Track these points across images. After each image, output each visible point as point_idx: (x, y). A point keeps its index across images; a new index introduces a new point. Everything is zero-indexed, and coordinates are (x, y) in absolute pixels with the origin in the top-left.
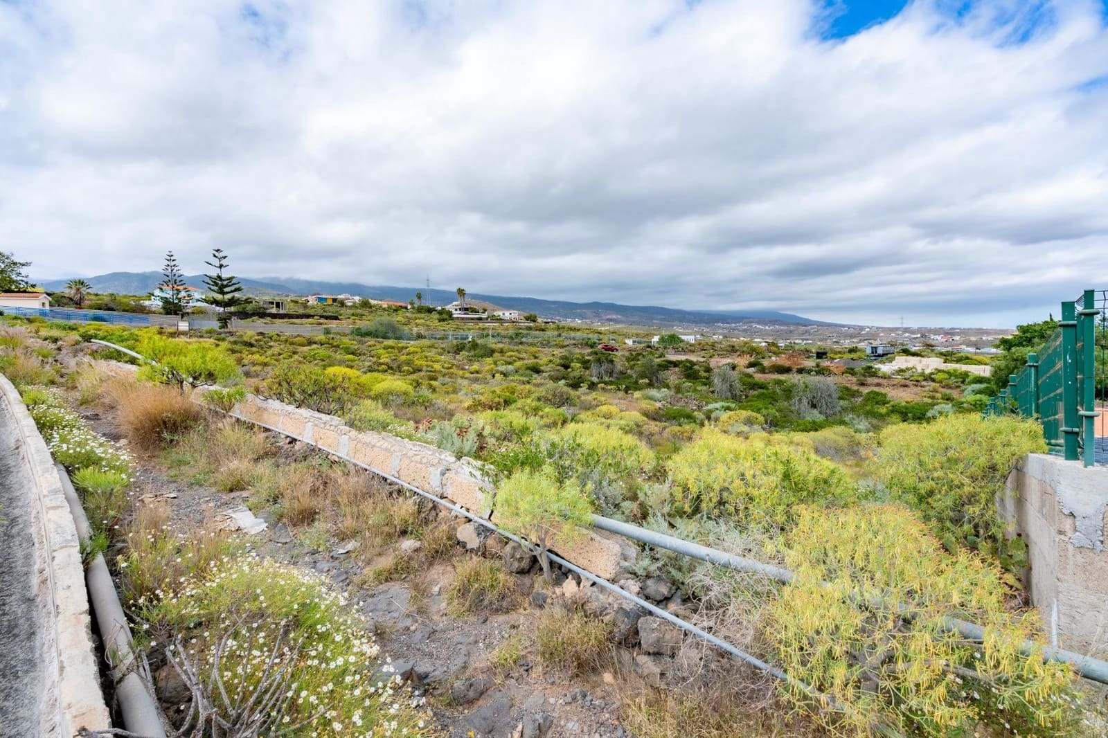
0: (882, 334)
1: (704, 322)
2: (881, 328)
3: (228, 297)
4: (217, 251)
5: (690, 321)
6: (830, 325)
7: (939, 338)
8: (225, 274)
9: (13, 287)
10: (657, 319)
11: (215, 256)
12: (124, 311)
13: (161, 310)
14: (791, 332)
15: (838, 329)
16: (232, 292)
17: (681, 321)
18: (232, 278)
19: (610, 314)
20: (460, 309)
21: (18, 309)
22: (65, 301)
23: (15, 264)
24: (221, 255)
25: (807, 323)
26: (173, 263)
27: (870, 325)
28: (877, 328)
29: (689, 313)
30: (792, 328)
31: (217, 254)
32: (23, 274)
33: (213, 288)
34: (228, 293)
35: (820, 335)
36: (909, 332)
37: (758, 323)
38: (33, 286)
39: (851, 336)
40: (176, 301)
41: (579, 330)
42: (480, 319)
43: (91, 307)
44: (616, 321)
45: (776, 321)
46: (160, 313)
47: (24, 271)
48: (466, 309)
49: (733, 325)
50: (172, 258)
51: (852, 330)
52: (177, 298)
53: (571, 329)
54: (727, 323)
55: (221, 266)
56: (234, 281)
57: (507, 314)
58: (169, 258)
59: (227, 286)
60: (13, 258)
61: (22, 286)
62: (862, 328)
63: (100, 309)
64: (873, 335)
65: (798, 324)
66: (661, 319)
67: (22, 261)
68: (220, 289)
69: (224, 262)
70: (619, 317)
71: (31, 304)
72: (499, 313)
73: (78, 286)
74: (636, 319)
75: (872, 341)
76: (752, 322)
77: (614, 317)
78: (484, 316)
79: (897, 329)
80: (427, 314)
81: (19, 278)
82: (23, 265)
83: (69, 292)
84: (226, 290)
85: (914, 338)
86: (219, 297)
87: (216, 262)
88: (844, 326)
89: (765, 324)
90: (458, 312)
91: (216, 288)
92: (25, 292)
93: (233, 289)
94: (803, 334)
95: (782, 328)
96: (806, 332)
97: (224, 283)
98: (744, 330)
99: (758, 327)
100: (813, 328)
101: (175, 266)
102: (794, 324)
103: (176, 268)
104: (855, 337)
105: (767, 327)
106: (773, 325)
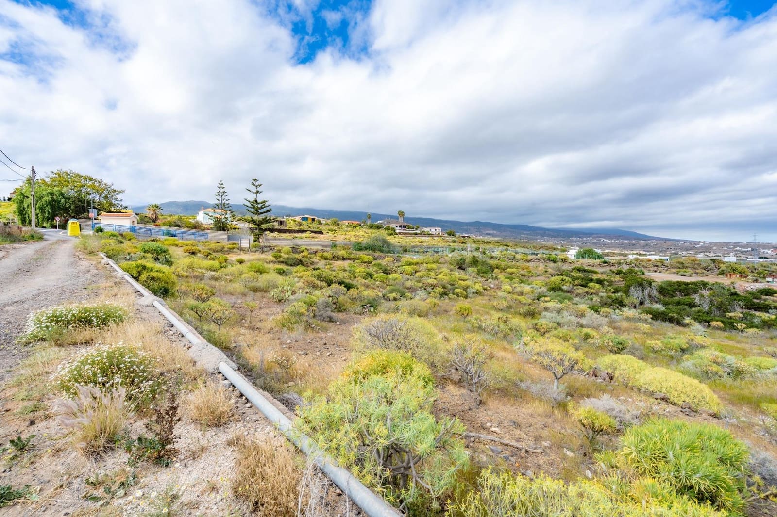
0: (715, 248)
1: (561, 236)
2: (713, 243)
3: (261, 217)
4: (255, 180)
5: (549, 235)
6: (666, 240)
7: (769, 252)
8: (260, 198)
9: (113, 209)
10: (524, 234)
11: (253, 184)
12: (187, 227)
13: (212, 226)
14: (633, 245)
15: (674, 243)
16: (264, 213)
17: (542, 235)
18: (264, 202)
19: (488, 230)
20: (400, 226)
21: (114, 226)
22: (146, 219)
23: (115, 191)
24: (257, 183)
25: (645, 238)
26: (223, 190)
27: (702, 240)
28: (710, 243)
30: (634, 242)
31: (254, 183)
32: (119, 199)
33: (250, 209)
34: (261, 213)
35: (659, 247)
36: (739, 246)
37: (605, 237)
38: (126, 208)
39: (687, 249)
40: (224, 220)
41: (490, 243)
42: (416, 234)
43: (164, 224)
44: (493, 235)
45: (620, 236)
46: (212, 229)
47: (119, 197)
48: (405, 227)
49: (585, 239)
50: (222, 186)
51: (687, 245)
52: (225, 218)
53: (485, 243)
54: (580, 237)
55: (257, 192)
56: (266, 204)
57: (433, 230)
58: (220, 186)
59: (262, 208)
60: (113, 187)
61: (118, 208)
62: (696, 243)
63: (171, 226)
64: (707, 248)
65: (638, 239)
66: (527, 234)
67: (119, 190)
68: (257, 210)
69: (259, 189)
70: (495, 232)
71: (123, 223)
72: (427, 230)
73: (154, 209)
74: (508, 234)
75: (708, 253)
76: (600, 237)
77: (492, 232)
78: (418, 231)
79: (729, 243)
80: (377, 230)
81: (116, 202)
82: (120, 192)
83: (149, 214)
84: (260, 211)
85: (745, 251)
86: (255, 217)
87: (254, 189)
88: (679, 241)
89: (611, 239)
90: (398, 228)
91: (253, 210)
92: (120, 212)
93: (265, 211)
94: (644, 247)
95: (626, 241)
96: (647, 245)
97: (259, 206)
98: (594, 243)
99: (605, 240)
100: (653, 242)
101: (224, 192)
102: (635, 239)
103: (225, 194)
104: (691, 249)
105: (613, 241)
106: (618, 239)
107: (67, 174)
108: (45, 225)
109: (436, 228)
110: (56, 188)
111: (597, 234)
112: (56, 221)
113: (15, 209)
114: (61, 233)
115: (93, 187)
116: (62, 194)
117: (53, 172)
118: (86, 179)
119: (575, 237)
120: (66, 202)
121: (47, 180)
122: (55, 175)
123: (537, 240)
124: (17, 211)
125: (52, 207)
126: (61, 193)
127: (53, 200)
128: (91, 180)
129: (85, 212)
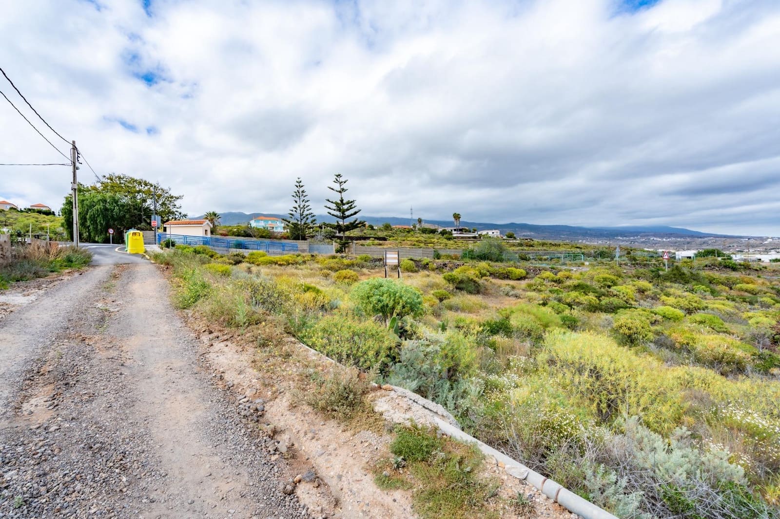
3: (348, 221)
4: (339, 176)
11: (336, 181)
12: (262, 237)
13: (289, 234)
16: (352, 215)
17: (583, 235)
18: (351, 202)
20: (455, 230)
21: (185, 237)
23: (172, 197)
24: (342, 179)
26: (301, 189)
29: (590, 230)
30: (688, 240)
31: (338, 179)
32: (177, 206)
33: (335, 213)
34: (348, 216)
35: (720, 245)
37: (655, 236)
40: (303, 226)
45: (671, 234)
46: (289, 239)
47: (178, 203)
48: (461, 230)
49: (632, 238)
50: (301, 184)
52: (304, 224)
54: (626, 237)
55: (342, 191)
56: (354, 204)
57: (491, 233)
58: (298, 184)
59: (348, 209)
60: (170, 192)
63: (238, 235)
67: (177, 195)
68: (343, 213)
69: (344, 186)
72: (484, 233)
73: (212, 217)
74: (547, 235)
78: (476, 235)
81: (174, 210)
82: (178, 198)
84: (347, 213)
87: (337, 187)
89: (662, 237)
90: (454, 232)
91: (338, 213)
93: (353, 213)
94: (701, 244)
95: (679, 239)
96: (704, 243)
97: (346, 207)
98: (643, 242)
99: (655, 239)
100: (711, 240)
101: (303, 192)
102: (689, 237)
103: (304, 194)
104: (757, 246)
105: (664, 240)
106: (669, 237)
107: (120, 178)
108: (97, 239)
109: (494, 231)
110: (109, 194)
111: (645, 232)
112: (110, 234)
113: (63, 221)
114: (117, 250)
115: (149, 193)
116: (116, 202)
117: (104, 176)
118: (140, 183)
119: (621, 237)
120: (120, 211)
121: (99, 185)
122: (106, 180)
123: (578, 240)
124: (65, 223)
125: (105, 217)
126: (114, 200)
127: (106, 209)
128: (146, 185)
129: (141, 222)
